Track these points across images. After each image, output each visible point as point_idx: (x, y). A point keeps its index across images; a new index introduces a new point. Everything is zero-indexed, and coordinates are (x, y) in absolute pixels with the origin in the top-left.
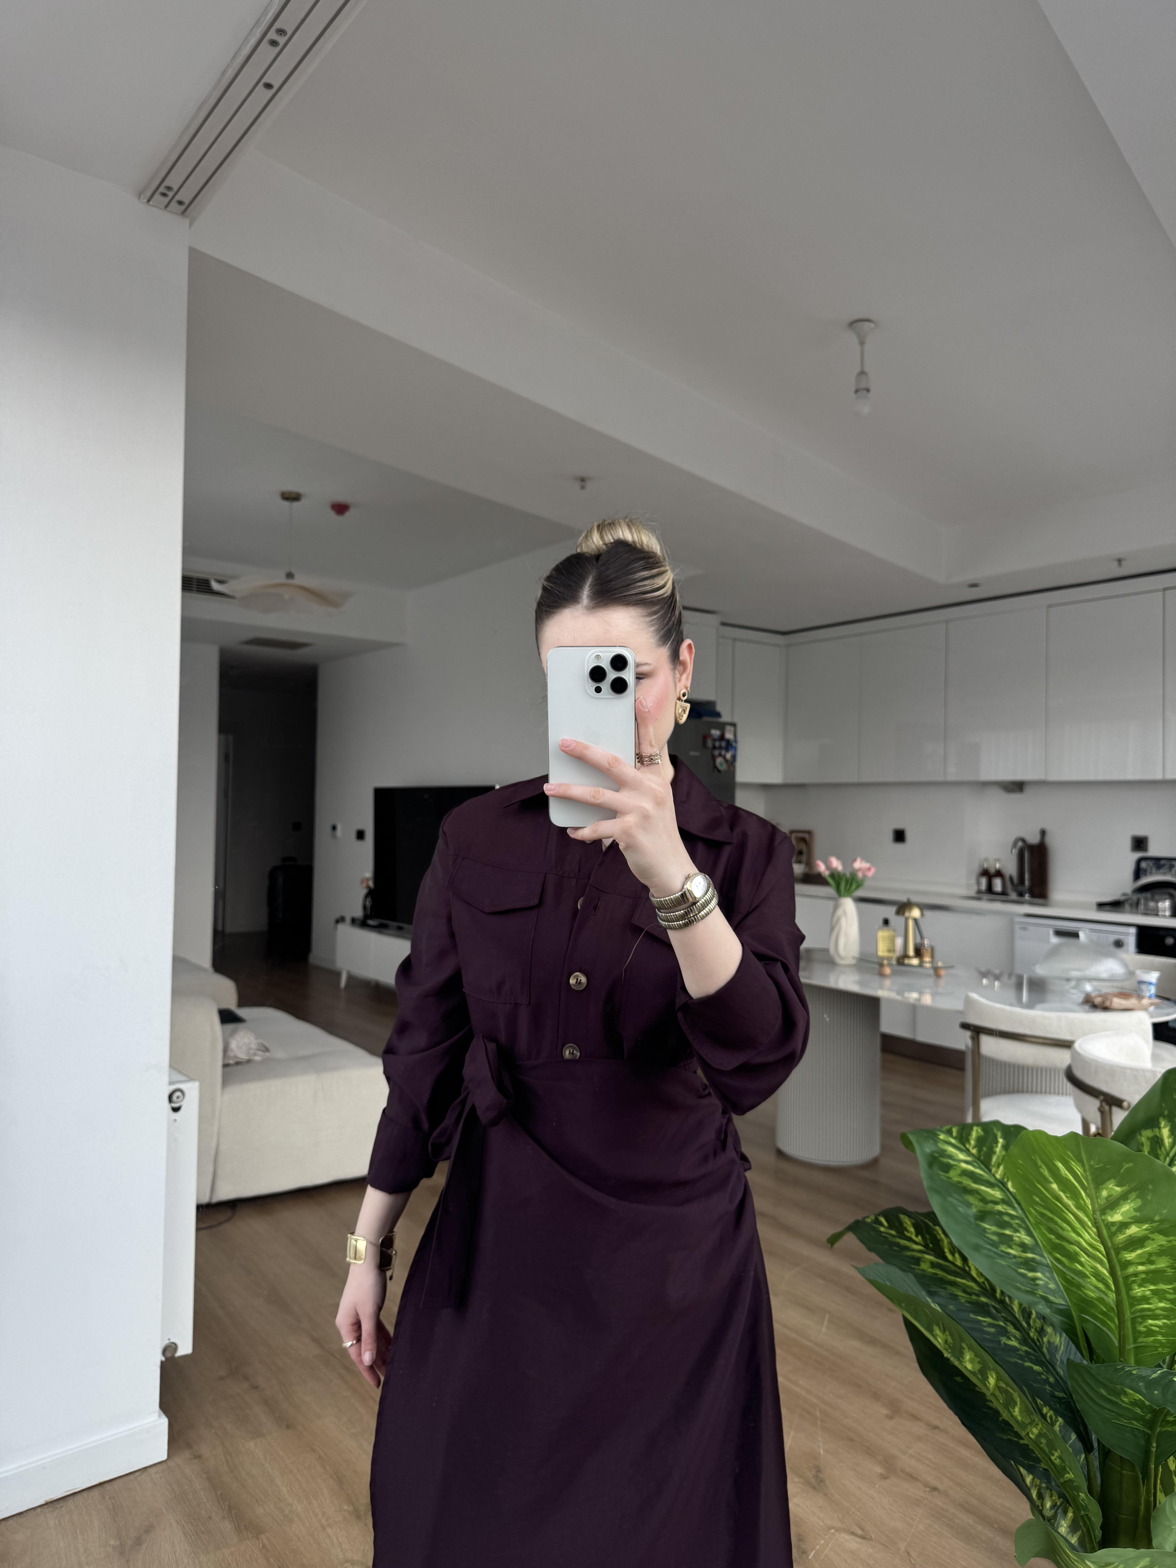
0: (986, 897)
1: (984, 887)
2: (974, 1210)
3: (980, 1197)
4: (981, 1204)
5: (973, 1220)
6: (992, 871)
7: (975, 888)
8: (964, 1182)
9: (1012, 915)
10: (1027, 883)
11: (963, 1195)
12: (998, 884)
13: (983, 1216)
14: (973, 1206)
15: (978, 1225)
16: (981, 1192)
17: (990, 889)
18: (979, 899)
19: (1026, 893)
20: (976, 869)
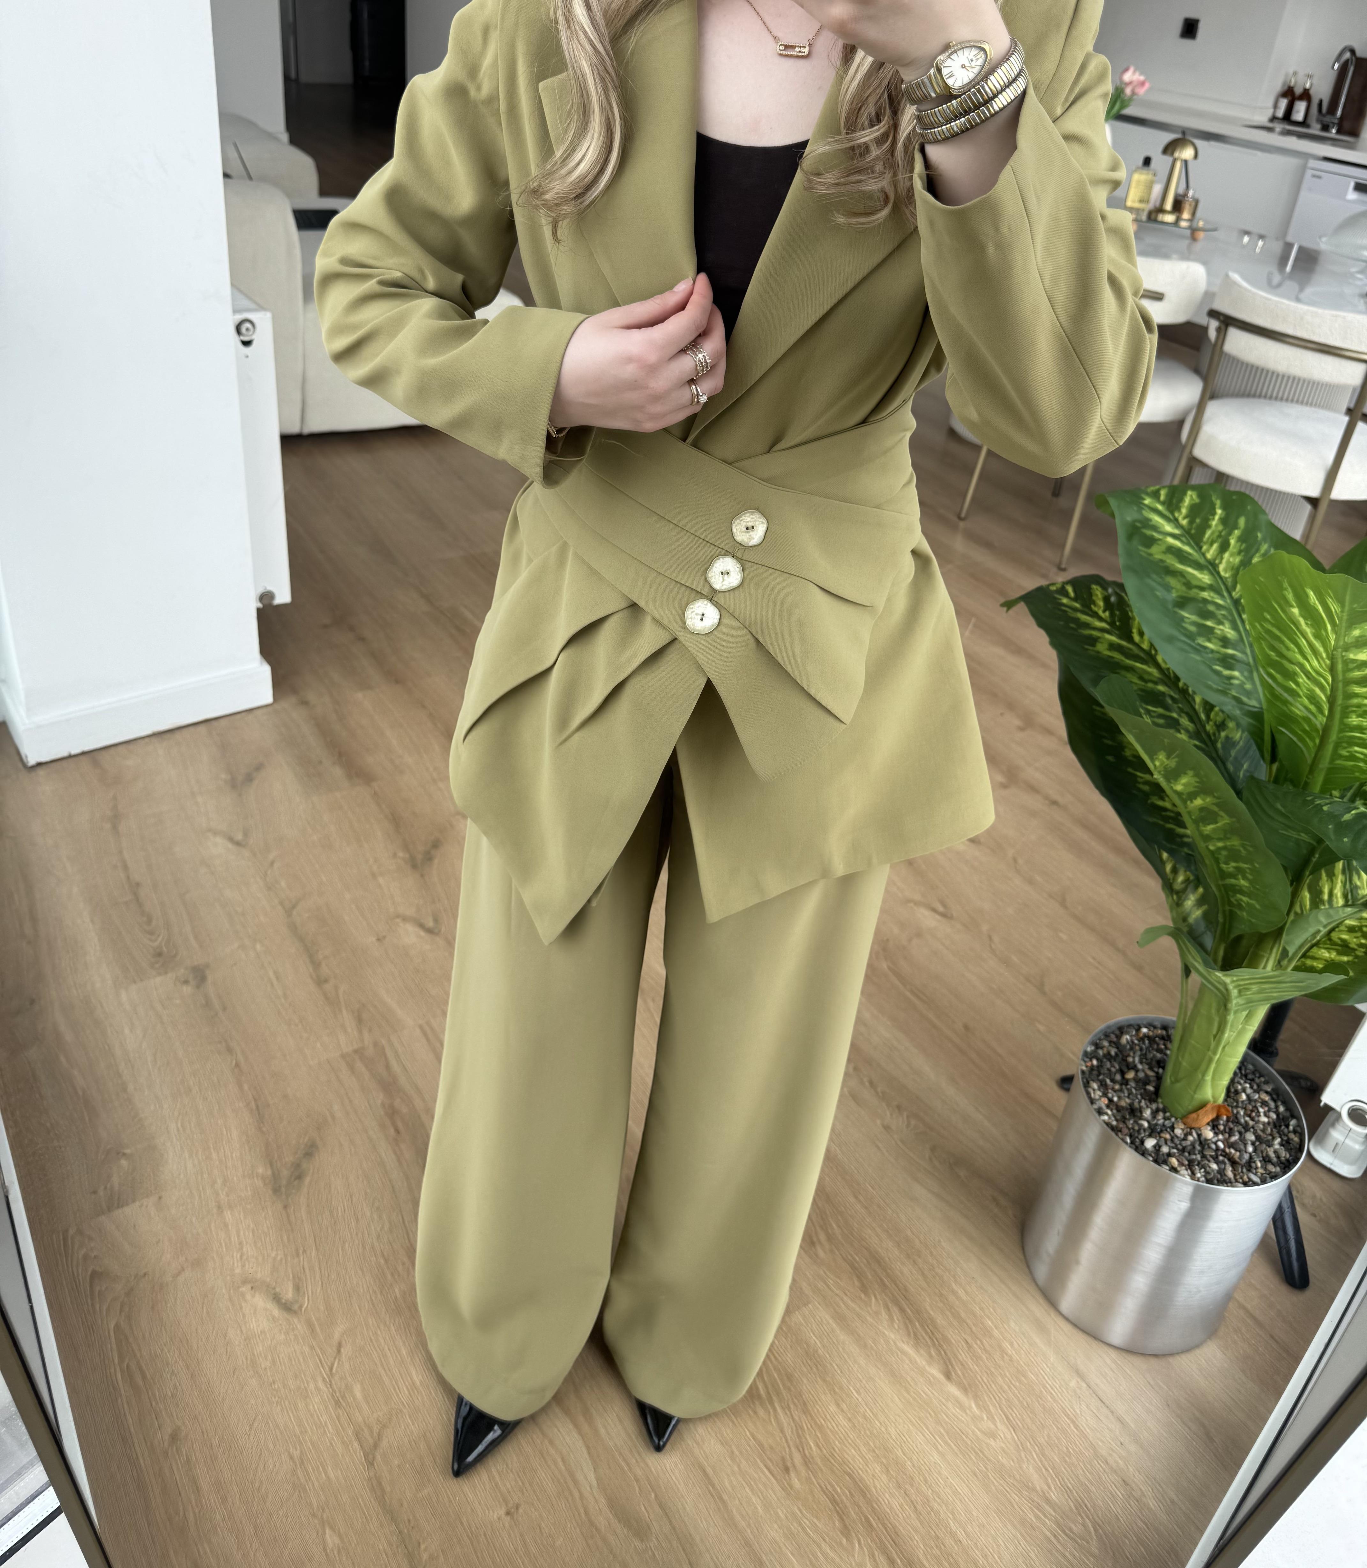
0: (1279, 127)
1: (1280, 113)
2: (1174, 595)
3: (1184, 580)
4: (1184, 588)
5: (1170, 606)
6: (1298, 91)
7: (1269, 113)
8: (1168, 561)
9: (1307, 156)
10: (1339, 113)
11: (1163, 576)
12: (1299, 113)
13: (1183, 602)
14: (1174, 591)
15: (1175, 613)
16: (1186, 575)
17: (1287, 117)
18: (1270, 130)
19: (1333, 127)
20: (1278, 86)
